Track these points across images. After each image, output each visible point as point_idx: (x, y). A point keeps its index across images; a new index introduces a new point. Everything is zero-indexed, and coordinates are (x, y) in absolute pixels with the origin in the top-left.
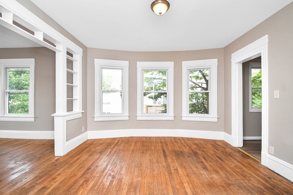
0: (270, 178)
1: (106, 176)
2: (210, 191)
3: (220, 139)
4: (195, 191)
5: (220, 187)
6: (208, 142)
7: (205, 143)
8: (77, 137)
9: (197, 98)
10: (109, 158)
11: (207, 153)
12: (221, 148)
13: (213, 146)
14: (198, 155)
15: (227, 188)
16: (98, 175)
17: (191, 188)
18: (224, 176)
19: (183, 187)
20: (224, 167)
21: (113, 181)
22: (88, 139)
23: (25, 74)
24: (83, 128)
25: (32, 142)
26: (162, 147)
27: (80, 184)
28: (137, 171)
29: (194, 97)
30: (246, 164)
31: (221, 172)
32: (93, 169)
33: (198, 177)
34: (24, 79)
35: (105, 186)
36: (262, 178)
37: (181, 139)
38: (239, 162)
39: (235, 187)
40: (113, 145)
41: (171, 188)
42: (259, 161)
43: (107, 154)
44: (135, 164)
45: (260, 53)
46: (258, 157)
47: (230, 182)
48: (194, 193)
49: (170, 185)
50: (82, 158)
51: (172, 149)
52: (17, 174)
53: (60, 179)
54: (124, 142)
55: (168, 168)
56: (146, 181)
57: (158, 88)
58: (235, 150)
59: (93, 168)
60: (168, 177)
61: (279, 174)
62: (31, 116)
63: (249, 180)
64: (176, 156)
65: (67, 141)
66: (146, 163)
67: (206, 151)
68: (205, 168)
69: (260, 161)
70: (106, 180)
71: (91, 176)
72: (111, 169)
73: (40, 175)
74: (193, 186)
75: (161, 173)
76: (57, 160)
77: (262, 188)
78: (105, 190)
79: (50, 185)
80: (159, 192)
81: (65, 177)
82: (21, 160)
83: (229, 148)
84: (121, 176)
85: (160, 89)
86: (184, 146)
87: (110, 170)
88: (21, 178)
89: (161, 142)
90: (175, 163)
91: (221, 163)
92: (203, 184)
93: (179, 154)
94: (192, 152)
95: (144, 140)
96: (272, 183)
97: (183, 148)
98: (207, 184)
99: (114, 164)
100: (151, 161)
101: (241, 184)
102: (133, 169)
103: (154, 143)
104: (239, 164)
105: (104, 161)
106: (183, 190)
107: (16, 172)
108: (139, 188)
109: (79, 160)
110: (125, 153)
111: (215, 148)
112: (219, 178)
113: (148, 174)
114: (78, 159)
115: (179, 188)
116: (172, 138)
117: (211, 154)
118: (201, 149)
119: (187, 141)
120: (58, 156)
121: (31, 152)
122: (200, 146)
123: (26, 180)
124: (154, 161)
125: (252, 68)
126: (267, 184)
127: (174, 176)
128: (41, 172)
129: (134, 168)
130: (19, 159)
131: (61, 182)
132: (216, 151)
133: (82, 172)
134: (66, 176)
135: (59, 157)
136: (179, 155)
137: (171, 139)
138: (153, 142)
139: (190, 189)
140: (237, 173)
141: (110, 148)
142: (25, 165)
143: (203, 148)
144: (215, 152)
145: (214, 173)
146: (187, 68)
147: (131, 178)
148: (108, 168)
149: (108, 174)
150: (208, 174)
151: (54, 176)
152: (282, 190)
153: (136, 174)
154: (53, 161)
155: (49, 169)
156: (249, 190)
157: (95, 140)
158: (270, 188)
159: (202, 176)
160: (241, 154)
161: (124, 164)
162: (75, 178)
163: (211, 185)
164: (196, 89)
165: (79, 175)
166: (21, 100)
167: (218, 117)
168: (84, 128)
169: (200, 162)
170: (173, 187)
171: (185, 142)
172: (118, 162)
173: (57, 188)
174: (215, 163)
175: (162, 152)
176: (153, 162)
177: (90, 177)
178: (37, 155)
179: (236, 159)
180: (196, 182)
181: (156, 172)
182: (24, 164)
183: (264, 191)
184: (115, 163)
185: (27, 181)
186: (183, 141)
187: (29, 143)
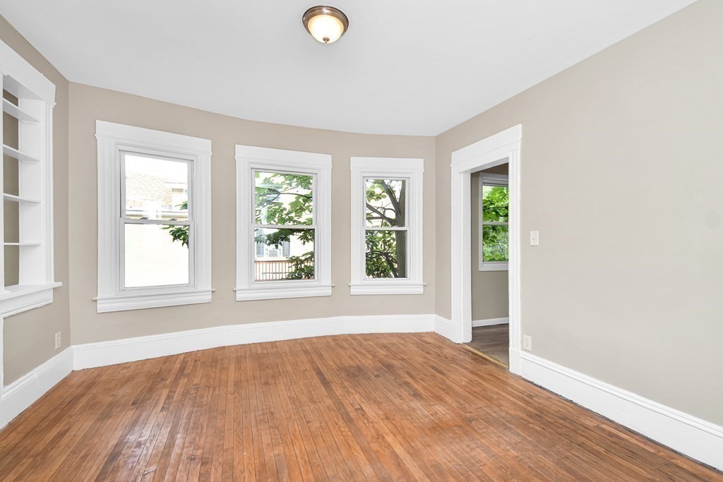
0: (530, 396)
2: (440, 440)
3: (428, 331)
4: (413, 447)
5: (454, 429)
6: (408, 340)
7: (403, 342)
8: (41, 367)
10: (171, 414)
11: (410, 362)
12: (434, 348)
13: (417, 345)
14: (395, 369)
15: (467, 428)
16: (154, 467)
17: (402, 441)
18: (455, 405)
19: (386, 445)
20: (450, 388)
21: (207, 472)
22: (75, 369)
24: (57, 336)
26: (312, 362)
28: (268, 431)
30: (486, 376)
31: (448, 399)
32: (131, 455)
33: (409, 418)
36: (519, 398)
37: (349, 338)
38: (472, 372)
39: (480, 422)
40: (172, 377)
41: (362, 453)
42: (504, 366)
43: (161, 404)
44: (256, 417)
46: (502, 360)
47: (468, 415)
48: (411, 452)
49: (357, 448)
50: (74, 430)
51: (336, 365)
54: (204, 363)
55: (340, 409)
56: (298, 452)
58: (460, 350)
59: (127, 451)
60: (347, 429)
61: (543, 386)
63: (499, 406)
65: (6, 382)
66: (286, 409)
67: (409, 359)
68: (416, 395)
69: (507, 367)
70: (184, 474)
71: (131, 474)
72: (190, 443)
74: (404, 438)
75: (329, 424)
77: (524, 416)
80: (339, 469)
83: (449, 347)
84: (227, 455)
86: (361, 353)
87: (187, 447)
89: (306, 352)
90: (352, 396)
91: (443, 379)
92: (423, 428)
93: (354, 374)
95: (260, 352)
96: (536, 405)
97: (360, 358)
98: (430, 427)
99: (194, 428)
100: (293, 400)
101: (488, 416)
102: (254, 429)
103: (289, 354)
104: (473, 377)
105: (159, 426)
106: (387, 450)
108: (286, 471)
109: (66, 440)
110: (217, 393)
111: (422, 350)
112: (447, 411)
113: (297, 432)
114: (61, 435)
115: (379, 449)
116: (330, 340)
117: (420, 364)
118: (396, 355)
119: (364, 341)
122: (393, 349)
124: (302, 400)
125: (484, 184)
126: (530, 409)
127: (360, 424)
129: (257, 426)
132: (426, 355)
136: (356, 376)
137: (328, 342)
138: (286, 354)
139: (402, 445)
140: (474, 394)
141: (165, 387)
143: (400, 353)
144: (425, 358)
145: (436, 403)
147: (256, 452)
148: (179, 441)
149: (184, 457)
150: (427, 406)
152: (556, 416)
153: (266, 439)
156: (504, 424)
157: (101, 370)
158: (536, 415)
159: (417, 413)
160: (472, 357)
161: (222, 421)
163: (438, 428)
167: (425, 284)
168: (59, 338)
169: (404, 385)
170: (364, 450)
171: (361, 346)
172: (204, 420)
174: (433, 382)
175: (316, 376)
176: (300, 402)
179: (465, 368)
180: (409, 429)
181: (315, 425)
183: (529, 422)
184: (194, 423)
186: (355, 344)
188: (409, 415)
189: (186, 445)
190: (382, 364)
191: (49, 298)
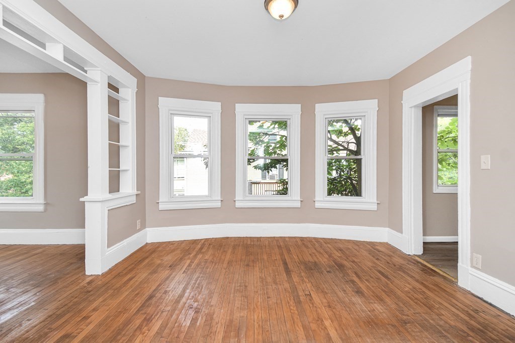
0: (476, 311)
1: (184, 310)
2: (372, 333)
3: (382, 241)
4: (345, 334)
5: (388, 326)
6: (362, 246)
7: (356, 247)
8: (128, 239)
9: (339, 169)
10: (188, 276)
11: (360, 264)
12: (384, 256)
13: (370, 252)
14: (345, 268)
15: (401, 329)
16: (169, 308)
17: (338, 328)
18: (393, 306)
19: (323, 327)
20: (392, 291)
21: (197, 318)
22: (148, 242)
23: (22, 123)
24: (138, 222)
25: (40, 250)
26: (282, 254)
27: (137, 327)
28: (240, 299)
29: (334, 168)
30: (431, 286)
31: (388, 300)
32: (160, 298)
33: (348, 309)
34: (19, 133)
35: (183, 327)
36: (463, 311)
37: (313, 241)
38: (417, 281)
39: (415, 326)
40: (194, 253)
41: (302, 329)
42: (453, 280)
43: (184, 269)
44: (235, 287)
45: (457, 89)
46: (452, 274)
47: (405, 317)
48: (343, 338)
49: (300, 324)
50: (137, 277)
51: (299, 259)
52: (12, 312)
53: (96, 318)
54: (214, 246)
55: (294, 292)
56: (256, 317)
57: (271, 151)
58: (409, 261)
59: (158, 295)
60: (295, 309)
61: (493, 303)
62: (38, 202)
63: (439, 315)
64: (307, 271)
65: (108, 247)
66: (255, 285)
67: (359, 262)
68: (359, 292)
69: (456, 281)
70: (184, 317)
71: (156, 309)
72: (193, 297)
73: (58, 313)
74: (340, 325)
75: (283, 302)
76: (89, 283)
77: (465, 328)
78: (182, 336)
79: (78, 331)
80: (282, 337)
81: (107, 313)
82: (19, 285)
83: (399, 257)
84: (211, 310)
85: (275, 153)
86: (320, 253)
87: (190, 299)
88: (20, 320)
89: (279, 247)
90: (305, 284)
91: (387, 284)
92: (358, 320)
93: (311, 268)
94: (333, 263)
95: (249, 243)
96: (482, 320)
97: (318, 256)
98: (365, 321)
99: (197, 287)
100: (262, 280)
101: (425, 322)
102: (232, 295)
103: (267, 247)
104: (418, 285)
105: (179, 283)
106: (322, 331)
107: (10, 309)
108: (245, 329)
109: (132, 282)
110: (217, 266)
111: (373, 256)
112: (384, 310)
113: (259, 303)
114: (130, 279)
115: (317, 329)
117: (368, 267)
118: (349, 258)
119: (325, 244)
120: (92, 275)
121: (39, 269)
122: (347, 252)
123: (30, 322)
124: (268, 281)
125: (439, 115)
126: (473, 323)
127: (306, 306)
128: (60, 307)
129: (234, 293)
130: (14, 282)
131: (100, 325)
132: (376, 261)
133: (138, 304)
134: (108, 311)
135: (93, 277)
136: (312, 270)
137: (297, 241)
138: (265, 246)
139: (336, 330)
140: (416, 301)
141: (189, 258)
142: (26, 294)
143: (353, 256)
144: (374, 263)
145: (376, 302)
146: (324, 115)
147: (229, 311)
148: (186, 295)
149: (187, 305)
150: (366, 303)
151: (84, 314)
152: (502, 334)
153: (238, 304)
154: (81, 284)
155: (76, 300)
156: (440, 332)
157: (160, 244)
158: (479, 329)
159: (356, 307)
160: (421, 268)
161: (214, 286)
162: (126, 315)
163: (372, 323)
164: (337, 153)
165: (133, 309)
166: (14, 172)
167: (379, 202)
168: (140, 223)
169: (349, 282)
170: (304, 327)
171: (321, 247)
172: (204, 283)
173: (92, 336)
174: (377, 284)
175: (282, 265)
176: (266, 282)
177: (155, 311)
178: (50, 274)
179: (412, 277)
180: (346, 318)
181: (273, 300)
182: (26, 292)
183: (468, 335)
184: (199, 284)
185: (33, 325)
186: (317, 245)
187: (34, 252)
188: (349, 307)
189: (190, 298)
190: (336, 263)
191: (133, 200)
